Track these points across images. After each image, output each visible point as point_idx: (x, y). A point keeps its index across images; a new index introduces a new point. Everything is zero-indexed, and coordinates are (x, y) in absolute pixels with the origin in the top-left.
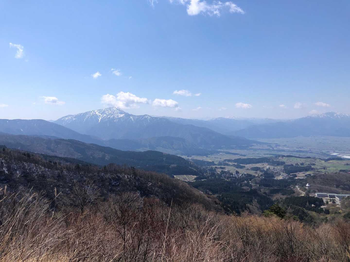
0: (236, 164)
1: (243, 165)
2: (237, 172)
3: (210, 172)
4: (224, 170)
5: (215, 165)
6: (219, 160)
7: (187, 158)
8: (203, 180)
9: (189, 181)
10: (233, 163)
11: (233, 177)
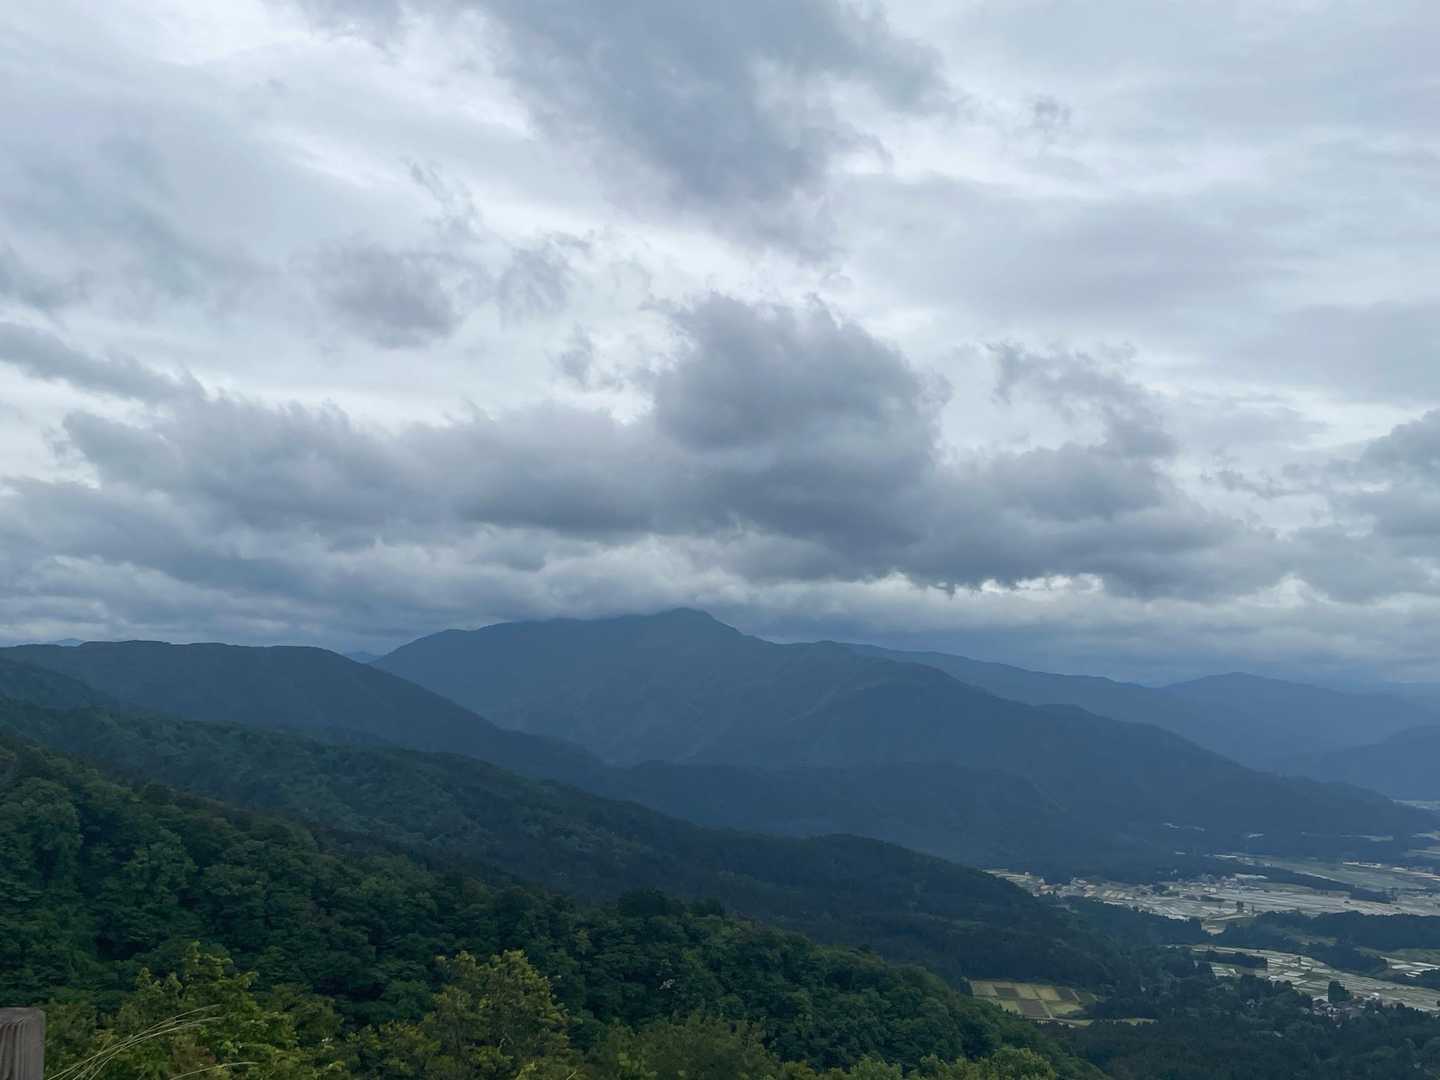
0: (1330, 942)
1: (1373, 952)
2: (1337, 992)
3: (1178, 980)
4: (1259, 973)
5: (1207, 938)
6: (1230, 912)
7: (1046, 889)
8: (1134, 1022)
9: (1053, 1023)
10: (1315, 941)
11: (1309, 1017)
